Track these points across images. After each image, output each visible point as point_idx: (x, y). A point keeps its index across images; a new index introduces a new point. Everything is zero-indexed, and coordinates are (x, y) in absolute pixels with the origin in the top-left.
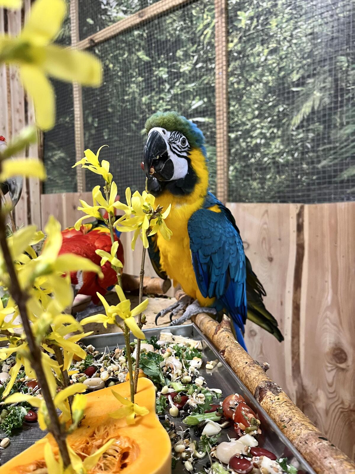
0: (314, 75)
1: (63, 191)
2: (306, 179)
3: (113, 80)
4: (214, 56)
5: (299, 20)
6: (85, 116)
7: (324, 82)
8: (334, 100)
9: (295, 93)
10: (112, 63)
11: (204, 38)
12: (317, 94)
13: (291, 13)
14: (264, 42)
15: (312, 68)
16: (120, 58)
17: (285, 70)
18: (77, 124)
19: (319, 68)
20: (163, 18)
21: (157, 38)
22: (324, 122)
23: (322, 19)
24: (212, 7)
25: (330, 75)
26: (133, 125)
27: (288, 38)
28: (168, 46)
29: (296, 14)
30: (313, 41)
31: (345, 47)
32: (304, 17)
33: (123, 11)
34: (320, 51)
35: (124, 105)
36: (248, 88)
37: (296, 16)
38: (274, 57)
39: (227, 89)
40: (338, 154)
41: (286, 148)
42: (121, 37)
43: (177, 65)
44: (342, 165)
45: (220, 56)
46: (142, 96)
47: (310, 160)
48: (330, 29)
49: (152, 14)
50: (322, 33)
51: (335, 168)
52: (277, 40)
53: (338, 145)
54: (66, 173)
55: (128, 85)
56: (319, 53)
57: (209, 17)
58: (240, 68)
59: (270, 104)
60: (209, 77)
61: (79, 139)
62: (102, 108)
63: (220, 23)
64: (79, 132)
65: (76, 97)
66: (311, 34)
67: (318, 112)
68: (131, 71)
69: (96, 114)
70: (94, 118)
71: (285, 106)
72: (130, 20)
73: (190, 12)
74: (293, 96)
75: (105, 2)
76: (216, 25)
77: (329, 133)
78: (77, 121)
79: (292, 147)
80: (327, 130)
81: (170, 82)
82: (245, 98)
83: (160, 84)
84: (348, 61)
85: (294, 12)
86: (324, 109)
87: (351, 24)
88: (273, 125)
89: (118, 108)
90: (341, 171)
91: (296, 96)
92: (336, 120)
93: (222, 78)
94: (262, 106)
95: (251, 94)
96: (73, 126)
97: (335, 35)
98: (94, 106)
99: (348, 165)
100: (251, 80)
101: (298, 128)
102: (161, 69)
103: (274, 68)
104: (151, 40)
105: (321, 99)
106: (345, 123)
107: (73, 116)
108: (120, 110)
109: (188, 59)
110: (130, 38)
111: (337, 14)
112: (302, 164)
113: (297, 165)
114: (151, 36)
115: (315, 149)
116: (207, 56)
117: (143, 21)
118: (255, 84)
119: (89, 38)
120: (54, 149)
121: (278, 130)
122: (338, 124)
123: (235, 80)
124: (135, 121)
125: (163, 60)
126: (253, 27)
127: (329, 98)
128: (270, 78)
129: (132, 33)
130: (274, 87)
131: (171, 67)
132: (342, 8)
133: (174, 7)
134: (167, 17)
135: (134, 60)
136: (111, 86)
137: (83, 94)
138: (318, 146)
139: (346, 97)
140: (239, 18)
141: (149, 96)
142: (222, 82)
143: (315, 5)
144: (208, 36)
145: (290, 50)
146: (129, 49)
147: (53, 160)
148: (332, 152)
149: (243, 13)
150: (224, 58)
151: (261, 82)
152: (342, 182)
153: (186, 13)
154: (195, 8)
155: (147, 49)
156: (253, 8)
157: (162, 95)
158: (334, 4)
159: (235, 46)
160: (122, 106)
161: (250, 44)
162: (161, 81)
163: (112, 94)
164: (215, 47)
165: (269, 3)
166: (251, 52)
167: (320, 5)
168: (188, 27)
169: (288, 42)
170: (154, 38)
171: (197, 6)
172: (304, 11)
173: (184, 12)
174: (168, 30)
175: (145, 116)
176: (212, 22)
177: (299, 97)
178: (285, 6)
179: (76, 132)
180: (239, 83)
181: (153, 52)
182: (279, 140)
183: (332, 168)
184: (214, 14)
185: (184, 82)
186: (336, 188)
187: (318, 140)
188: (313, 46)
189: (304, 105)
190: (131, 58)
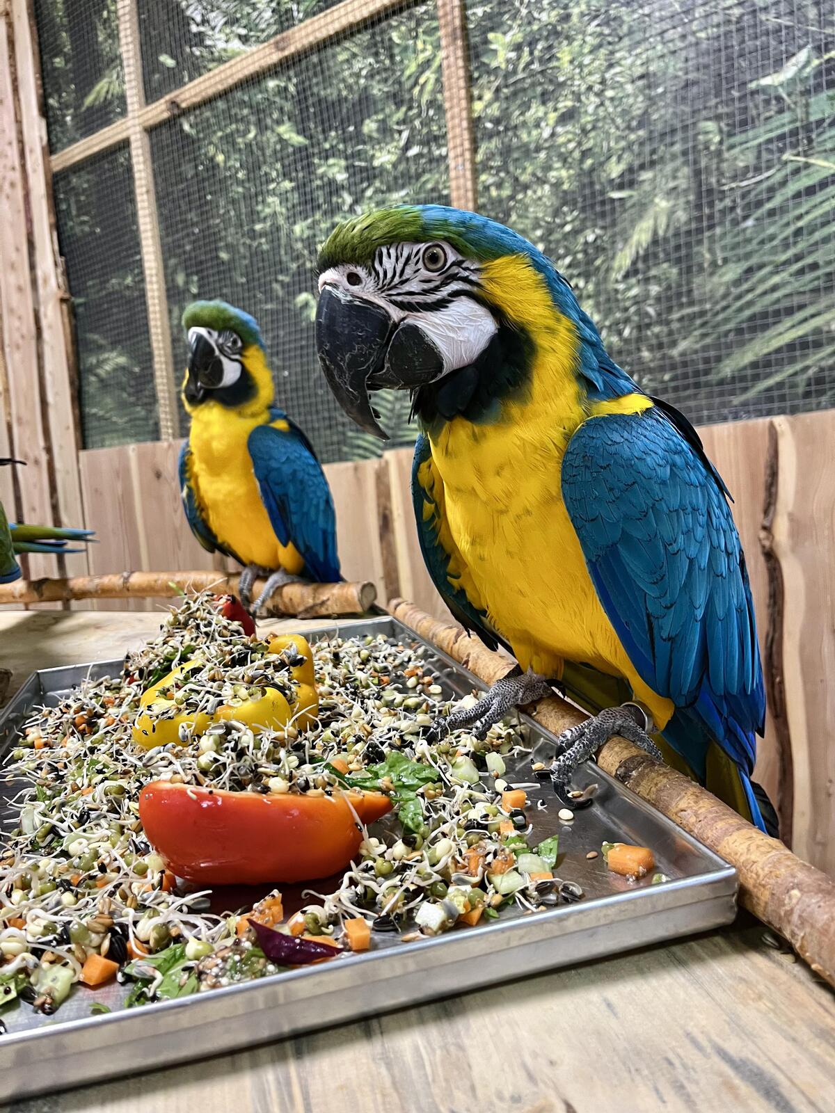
0: (653, 164)
1: (128, 440)
2: (650, 380)
3: (227, 189)
4: (444, 130)
5: (617, 47)
6: (169, 271)
7: (675, 178)
8: (696, 214)
9: (617, 204)
10: (223, 152)
11: (421, 92)
12: (662, 204)
13: (601, 34)
14: (546, 97)
15: (647, 149)
16: (240, 140)
17: (593, 156)
18: (153, 290)
19: (662, 148)
20: (329, 51)
21: (318, 94)
22: (678, 261)
23: (664, 43)
24: (435, 24)
25: (686, 163)
26: (276, 286)
27: (597, 88)
28: (344, 110)
29: (609, 35)
30: (647, 91)
31: (713, 102)
32: (626, 42)
33: (240, 37)
34: (663, 111)
35: (255, 244)
36: (520, 196)
37: (610, 39)
38: (569, 128)
39: (475, 200)
40: (710, 325)
41: (606, 317)
42: (238, 95)
43: (366, 152)
44: (717, 346)
45: (458, 131)
46: (295, 223)
47: (654, 342)
48: (680, 65)
49: (306, 42)
50: (665, 74)
51: (706, 355)
52: (573, 92)
53: (708, 306)
54: (132, 399)
55: (260, 199)
56: (661, 116)
57: (429, 47)
58: (501, 154)
59: (568, 228)
60: (437, 176)
61: (159, 323)
62: (206, 253)
63: (452, 59)
64: (157, 308)
65: (146, 231)
66: (642, 77)
67: (666, 240)
68: (265, 169)
69: (194, 266)
70: (188, 275)
71: (598, 231)
72: (256, 57)
73: (387, 38)
74: (613, 210)
75: (199, 19)
76: (445, 63)
77: (689, 282)
78: (151, 283)
79: (618, 315)
80: (684, 276)
81: (353, 189)
82: (514, 217)
83: (331, 194)
84: (721, 131)
85: (607, 31)
86: (677, 235)
87: (723, 53)
88: (575, 272)
89: (242, 250)
90: (719, 359)
91: (618, 209)
92: (703, 255)
93: (464, 176)
94: (550, 234)
95: (526, 208)
96: (143, 295)
97: (691, 76)
98: (188, 248)
99: (729, 346)
100: (524, 178)
101: (627, 276)
102: (331, 161)
103: (571, 152)
104: (306, 99)
105: (671, 213)
106: (720, 262)
107: (142, 273)
108: (248, 254)
109: (388, 139)
110: (260, 96)
111: (694, 33)
112: (639, 350)
113: (629, 353)
114: (304, 90)
115: (664, 316)
116: (430, 132)
117: (286, 58)
118: (535, 187)
119: (167, 97)
120: (100, 348)
121: (587, 282)
122: (706, 265)
123: (491, 180)
124: (280, 278)
125: (334, 142)
126: (521, 66)
127: (685, 209)
128: (564, 173)
129: (263, 85)
130: (574, 192)
131: (353, 156)
132: (703, 20)
133: (351, 26)
134: (338, 49)
135: (272, 144)
136: (222, 203)
137: (160, 223)
138: (670, 310)
139: (719, 206)
140: (493, 47)
141: (310, 221)
142: (465, 186)
143: (648, 16)
144: (429, 87)
145: (601, 112)
146: (259, 120)
147: (100, 372)
148: (698, 322)
149: (499, 35)
150: (466, 135)
151: (544, 182)
152: (721, 382)
153: (378, 38)
154: (397, 27)
155: (299, 118)
156: (520, 26)
157: (337, 219)
158: (686, 12)
159: (486, 107)
160: (250, 246)
161: (518, 102)
162: (333, 188)
163: (226, 221)
164: (445, 112)
165: (554, 13)
166: (521, 118)
167: (657, 14)
168: (386, 70)
169: (598, 95)
170: (312, 95)
171: (401, 23)
172: (625, 28)
173: (373, 35)
174: (341, 76)
175: (304, 264)
176: (435, 56)
177: (625, 211)
178: (586, 18)
179: (151, 309)
180: (499, 186)
181: (312, 126)
182: (591, 302)
183: (700, 355)
184: (439, 39)
185: (384, 188)
186: (710, 396)
187: (669, 299)
188: (648, 103)
189: (637, 229)
190: (264, 139)
